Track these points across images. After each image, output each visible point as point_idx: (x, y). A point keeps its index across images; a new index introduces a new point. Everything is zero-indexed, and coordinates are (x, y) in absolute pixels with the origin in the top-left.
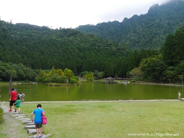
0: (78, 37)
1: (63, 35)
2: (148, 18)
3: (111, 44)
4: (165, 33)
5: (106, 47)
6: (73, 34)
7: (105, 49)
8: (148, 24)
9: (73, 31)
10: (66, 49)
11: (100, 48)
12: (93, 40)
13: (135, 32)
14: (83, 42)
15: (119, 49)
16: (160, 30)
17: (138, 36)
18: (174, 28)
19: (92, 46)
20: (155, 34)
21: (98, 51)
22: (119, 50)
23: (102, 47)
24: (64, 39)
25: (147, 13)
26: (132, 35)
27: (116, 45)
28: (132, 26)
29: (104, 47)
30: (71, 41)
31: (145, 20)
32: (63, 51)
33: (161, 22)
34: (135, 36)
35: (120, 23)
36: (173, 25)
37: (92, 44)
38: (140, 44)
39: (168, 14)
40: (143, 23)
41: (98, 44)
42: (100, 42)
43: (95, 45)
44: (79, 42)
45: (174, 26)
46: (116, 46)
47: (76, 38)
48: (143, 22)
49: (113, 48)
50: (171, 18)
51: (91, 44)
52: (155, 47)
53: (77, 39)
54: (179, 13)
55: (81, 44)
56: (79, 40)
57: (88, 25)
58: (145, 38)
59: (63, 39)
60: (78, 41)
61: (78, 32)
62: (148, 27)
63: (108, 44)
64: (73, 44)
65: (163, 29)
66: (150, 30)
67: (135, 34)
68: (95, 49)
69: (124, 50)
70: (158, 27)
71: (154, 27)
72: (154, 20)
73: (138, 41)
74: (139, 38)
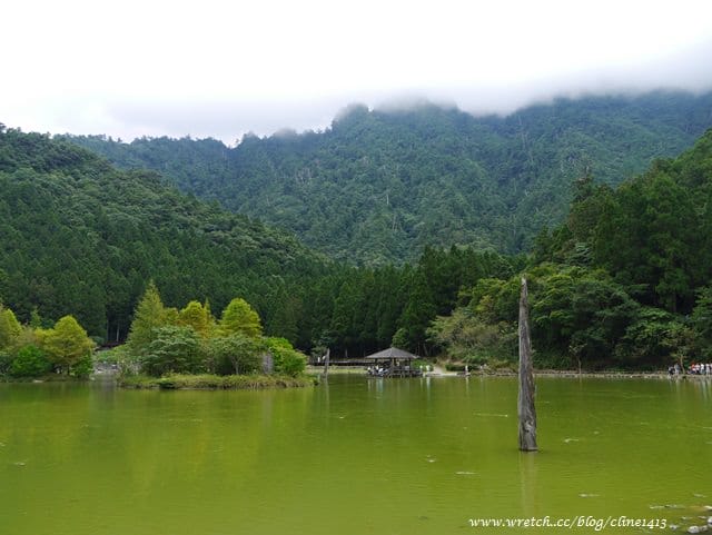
0: (84, 179)
1: (12, 157)
2: (334, 148)
3: (233, 224)
4: (394, 206)
5: (215, 233)
6: (62, 163)
7: (215, 239)
8: (333, 167)
9: (63, 148)
10: (36, 222)
11: (193, 234)
12: (157, 197)
13: (288, 190)
14: (115, 201)
15: (267, 246)
16: (375, 192)
17: (303, 208)
18: (423, 193)
19: (156, 222)
20: (361, 205)
21: (187, 245)
22: (268, 250)
23: (202, 232)
24: (20, 180)
25: (330, 128)
26: (279, 199)
27: (255, 230)
28: (276, 167)
29: (206, 230)
30: (57, 193)
31: (324, 152)
32: (23, 228)
33: (380, 165)
34: (291, 205)
35: (229, 151)
36: (418, 183)
37: (158, 212)
38: (308, 235)
39: (401, 145)
40: (317, 161)
41: (181, 217)
42: (187, 208)
43: (167, 218)
44: (94, 201)
45: (421, 185)
46: (254, 233)
47: (77, 179)
48: (315, 156)
49: (243, 237)
50: (411, 158)
51: (152, 212)
52: (367, 250)
53: (81, 186)
54: (433, 147)
55: (107, 208)
56: (92, 189)
57: (99, 137)
58: (327, 217)
59: (14, 177)
60: (92, 194)
61: (86, 156)
62: (335, 180)
63: (224, 222)
64: (70, 203)
65: (388, 190)
66: (344, 190)
67: (287, 197)
68: (173, 234)
69: (288, 251)
70: (372, 182)
71: (357, 181)
72: (354, 157)
73: (303, 225)
74: (303, 213)
